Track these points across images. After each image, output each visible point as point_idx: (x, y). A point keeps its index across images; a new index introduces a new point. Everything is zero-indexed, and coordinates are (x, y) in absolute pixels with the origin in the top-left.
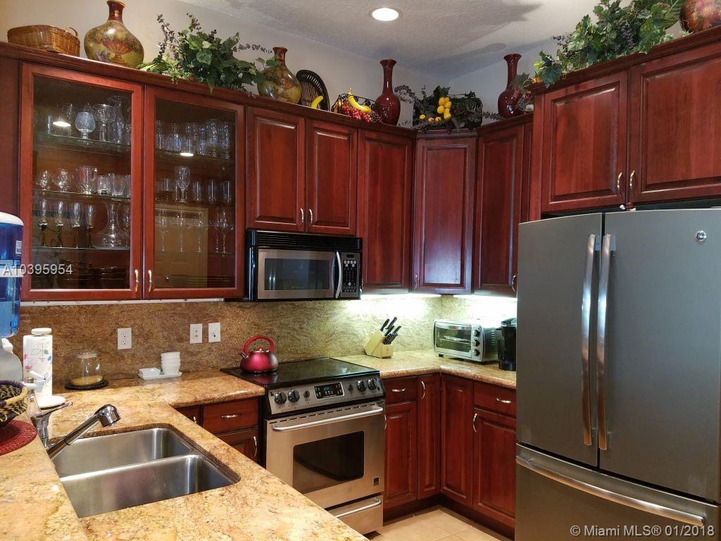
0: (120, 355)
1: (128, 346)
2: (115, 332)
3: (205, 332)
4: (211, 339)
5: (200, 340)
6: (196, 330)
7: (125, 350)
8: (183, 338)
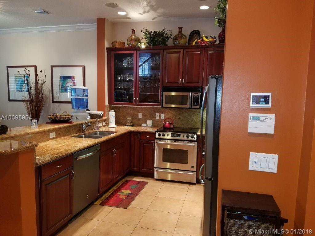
0: (139, 120)
1: (141, 117)
2: (138, 114)
3: (160, 116)
4: (161, 118)
5: (158, 118)
6: (157, 115)
7: (140, 119)
8: (154, 117)
